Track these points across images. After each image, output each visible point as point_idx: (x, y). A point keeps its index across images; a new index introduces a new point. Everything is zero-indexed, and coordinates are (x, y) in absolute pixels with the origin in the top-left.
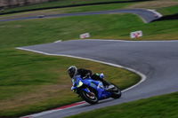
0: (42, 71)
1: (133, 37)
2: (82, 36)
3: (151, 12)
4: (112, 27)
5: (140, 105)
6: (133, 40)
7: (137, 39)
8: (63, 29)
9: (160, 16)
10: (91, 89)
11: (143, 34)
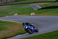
0: (2, 26)
1: (31, 15)
2: (15, 15)
3: (38, 7)
4: (25, 11)
5: (34, 37)
6: (32, 16)
7: (33, 15)
8: (9, 12)
9: (40, 8)
10: (30, 29)
11: (35, 14)
